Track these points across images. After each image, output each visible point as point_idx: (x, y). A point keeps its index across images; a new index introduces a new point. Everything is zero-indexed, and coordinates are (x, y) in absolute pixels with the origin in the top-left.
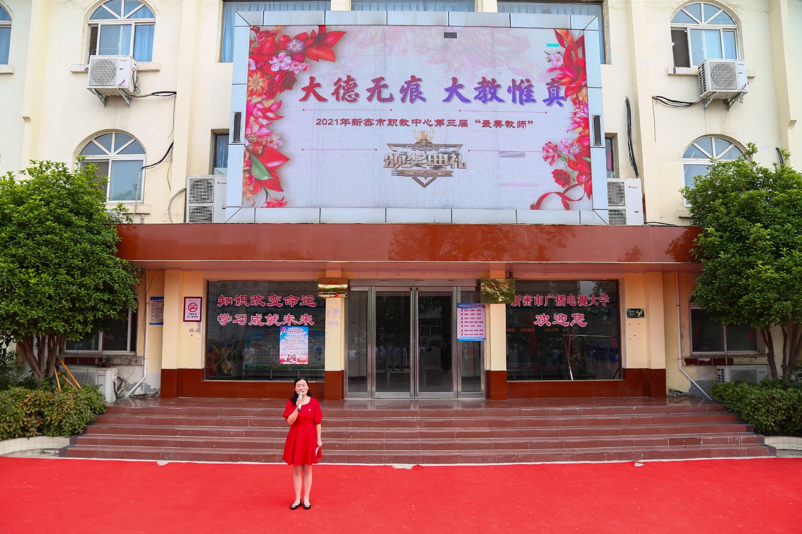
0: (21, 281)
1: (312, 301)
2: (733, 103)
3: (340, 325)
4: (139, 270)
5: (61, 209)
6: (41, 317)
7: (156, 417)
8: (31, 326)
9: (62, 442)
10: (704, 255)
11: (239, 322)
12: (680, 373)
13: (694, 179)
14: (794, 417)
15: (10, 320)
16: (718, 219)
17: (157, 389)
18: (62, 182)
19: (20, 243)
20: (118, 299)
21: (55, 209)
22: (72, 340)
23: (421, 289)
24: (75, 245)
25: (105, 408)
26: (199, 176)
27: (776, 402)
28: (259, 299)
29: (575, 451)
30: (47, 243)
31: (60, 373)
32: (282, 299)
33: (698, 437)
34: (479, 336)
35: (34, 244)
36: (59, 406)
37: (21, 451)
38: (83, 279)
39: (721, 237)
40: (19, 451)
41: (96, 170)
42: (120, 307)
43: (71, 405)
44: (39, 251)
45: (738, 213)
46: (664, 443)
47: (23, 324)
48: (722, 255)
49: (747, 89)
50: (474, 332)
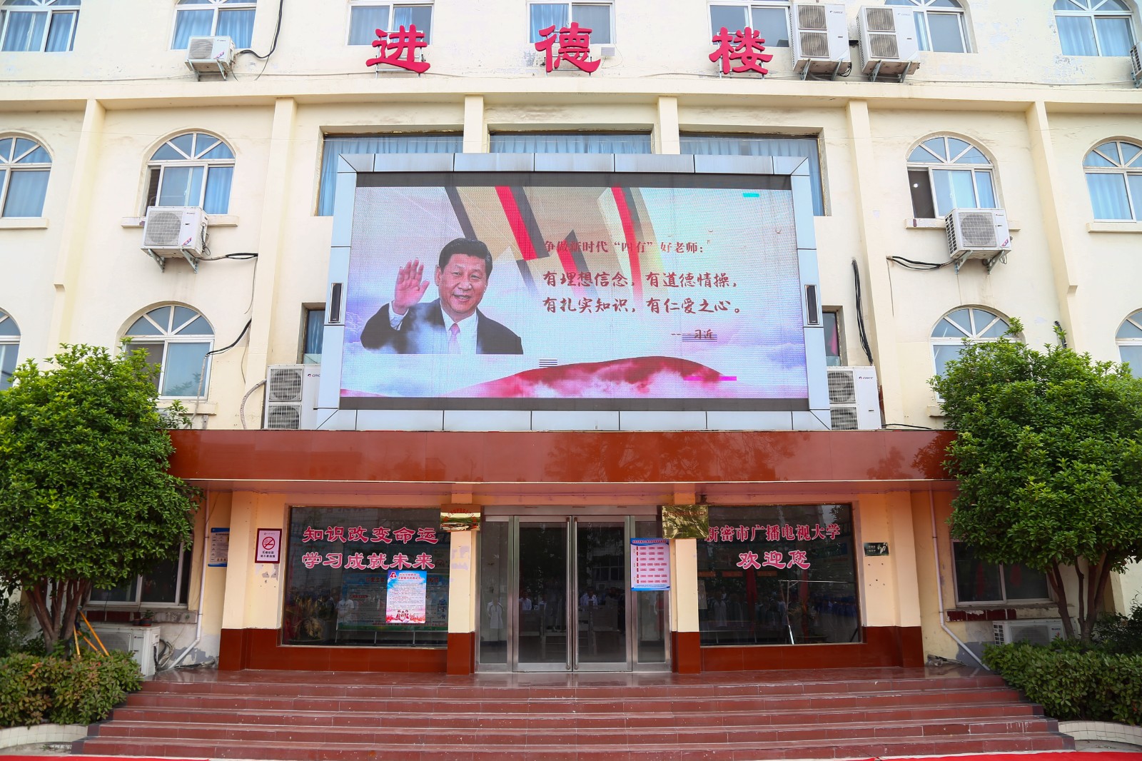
0: (38, 506)
1: (432, 536)
2: (994, 264)
3: (469, 569)
4: (198, 493)
5: (98, 409)
6: (62, 555)
7: (211, 697)
8: (47, 568)
9: (76, 732)
10: (960, 469)
11: (331, 564)
12: (942, 632)
13: (946, 366)
14: (1098, 693)
15: (19, 559)
16: (975, 420)
17: (215, 656)
18: (100, 372)
19: (40, 455)
20: (167, 532)
21: (89, 410)
22: (101, 587)
23: (581, 519)
24: (114, 458)
25: (140, 683)
26: (283, 365)
27: (1071, 671)
28: (360, 532)
29: (792, 745)
30: (76, 455)
31: (81, 634)
32: (391, 533)
33: (964, 723)
34: (661, 583)
35: (58, 456)
36: (77, 680)
37: (17, 745)
38: (121, 504)
39: (980, 445)
40: (13, 747)
41: (146, 356)
42: (170, 543)
43: (93, 679)
44: (64, 466)
45: (1001, 412)
46: (916, 731)
47: (36, 565)
48: (982, 468)
49: (1009, 246)
50: (654, 579)
